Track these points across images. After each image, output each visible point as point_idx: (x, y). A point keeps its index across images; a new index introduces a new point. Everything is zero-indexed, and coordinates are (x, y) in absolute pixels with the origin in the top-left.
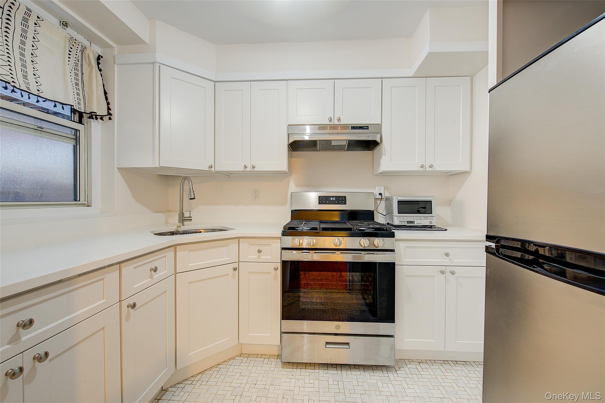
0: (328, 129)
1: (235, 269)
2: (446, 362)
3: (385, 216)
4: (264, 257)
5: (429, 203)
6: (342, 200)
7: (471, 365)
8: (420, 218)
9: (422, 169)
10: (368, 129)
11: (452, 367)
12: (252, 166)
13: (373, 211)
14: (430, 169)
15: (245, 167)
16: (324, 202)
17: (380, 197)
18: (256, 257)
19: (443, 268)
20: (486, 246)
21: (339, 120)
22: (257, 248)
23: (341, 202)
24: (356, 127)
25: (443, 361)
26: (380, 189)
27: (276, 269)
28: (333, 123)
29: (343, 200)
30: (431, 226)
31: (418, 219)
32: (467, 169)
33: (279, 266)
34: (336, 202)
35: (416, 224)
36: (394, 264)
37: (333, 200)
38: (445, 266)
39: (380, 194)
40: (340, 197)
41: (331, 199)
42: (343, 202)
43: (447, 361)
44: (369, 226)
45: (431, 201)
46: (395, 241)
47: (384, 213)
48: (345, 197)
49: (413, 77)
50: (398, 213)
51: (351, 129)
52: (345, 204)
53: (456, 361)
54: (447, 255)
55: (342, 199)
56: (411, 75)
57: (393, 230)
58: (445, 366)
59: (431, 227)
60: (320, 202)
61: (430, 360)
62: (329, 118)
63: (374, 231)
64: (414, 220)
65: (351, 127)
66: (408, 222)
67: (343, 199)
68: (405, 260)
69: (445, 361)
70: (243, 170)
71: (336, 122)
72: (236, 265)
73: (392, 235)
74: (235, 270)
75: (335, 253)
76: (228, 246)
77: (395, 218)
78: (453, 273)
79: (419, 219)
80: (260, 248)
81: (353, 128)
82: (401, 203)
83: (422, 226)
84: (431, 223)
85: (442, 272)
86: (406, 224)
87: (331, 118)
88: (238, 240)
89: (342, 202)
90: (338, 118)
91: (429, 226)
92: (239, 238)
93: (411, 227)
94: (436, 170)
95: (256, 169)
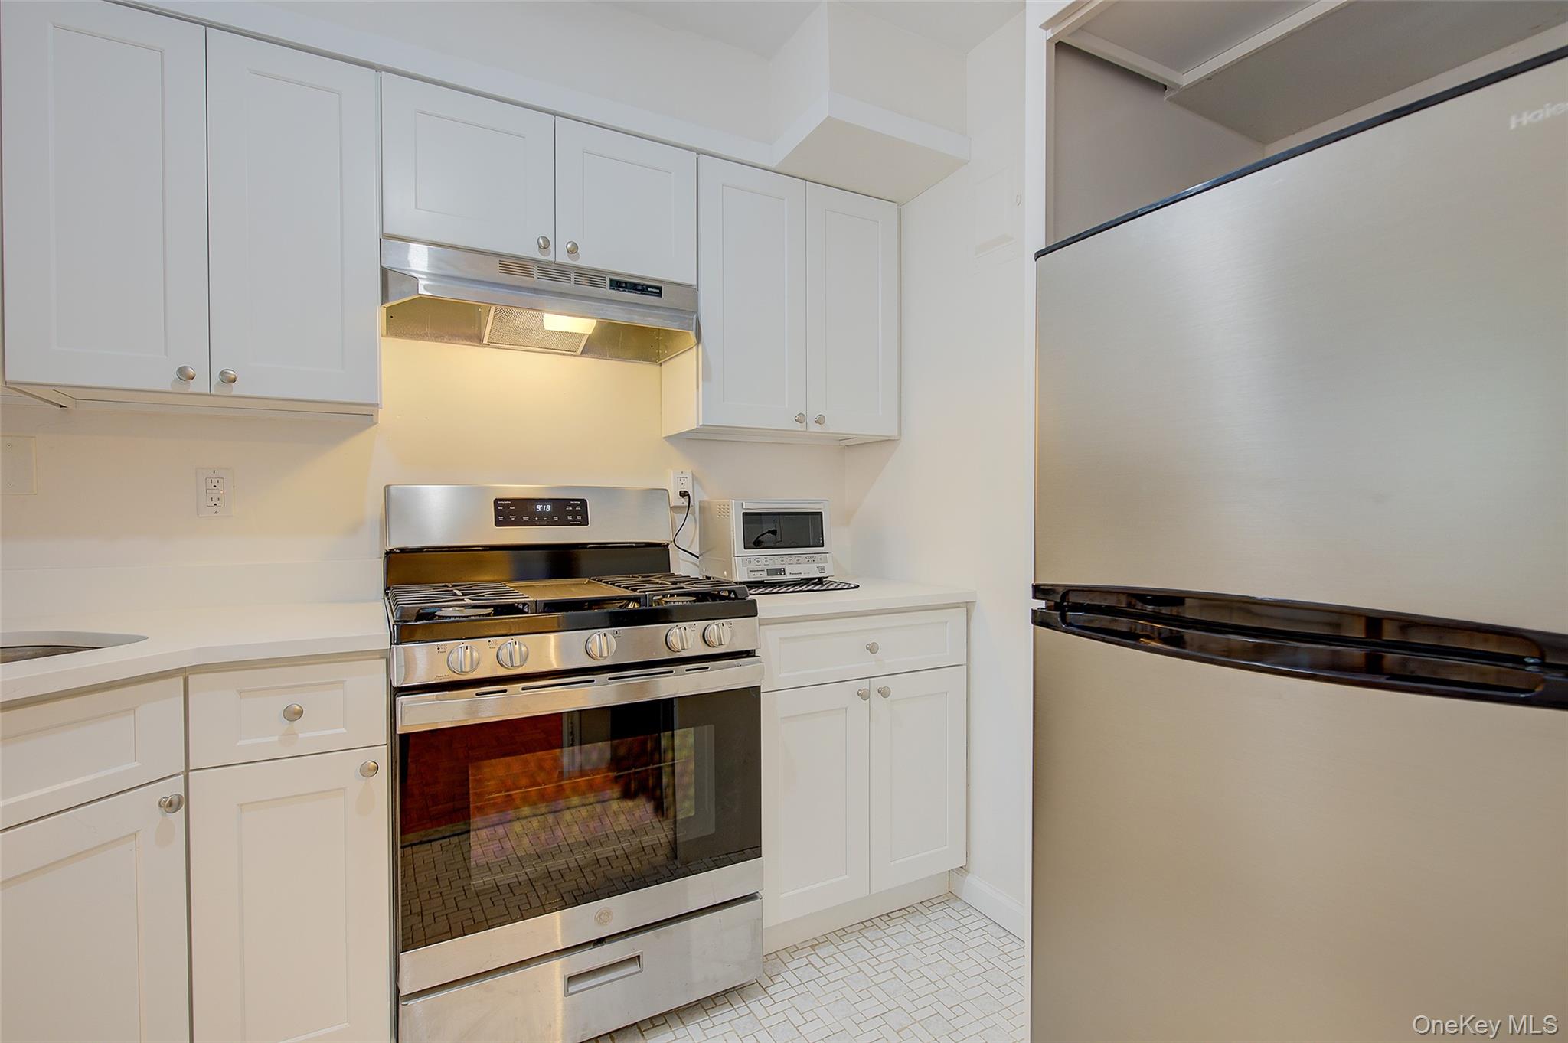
0: (536, 274)
1: (171, 806)
2: (868, 924)
3: (698, 557)
4: (310, 733)
5: (815, 518)
6: (574, 513)
7: (918, 913)
8: (798, 560)
9: (798, 427)
10: (660, 294)
11: (882, 930)
12: (222, 373)
13: (668, 544)
14: (817, 428)
15: (184, 375)
16: (513, 518)
17: (684, 502)
18: (276, 738)
19: (863, 685)
20: (1032, 610)
21: (573, 251)
22: (282, 701)
23: (570, 518)
24: (626, 283)
25: (862, 923)
26: (682, 479)
27: (370, 770)
28: (551, 258)
29: (578, 513)
30: (820, 579)
31: (792, 562)
32: (894, 434)
33: (382, 757)
34: (556, 519)
35: (788, 576)
36: (757, 689)
37: (543, 514)
38: (868, 680)
39: (684, 494)
40: (568, 501)
41: (539, 508)
42: (579, 517)
43: (870, 920)
44: (683, 588)
45: (821, 513)
46: (760, 625)
47: (696, 550)
48: (583, 502)
49: (776, 170)
50: (745, 548)
51: (610, 289)
52: (585, 522)
53: (887, 915)
54: (872, 649)
55: (574, 508)
56: (773, 165)
57: (750, 597)
58: (869, 934)
59: (820, 581)
60: (501, 518)
61: (834, 932)
62: (541, 241)
63: (694, 601)
64: (783, 566)
65: (611, 281)
66: (770, 572)
67: (578, 508)
68: (780, 676)
69: (866, 921)
70: (170, 390)
71: (563, 258)
72: (175, 788)
73: (751, 610)
74: (174, 807)
75: (593, 681)
76: (134, 710)
77: (737, 562)
78: (884, 693)
79: (796, 563)
80: (295, 700)
81: (617, 284)
82: (751, 519)
83: (802, 579)
84: (822, 570)
85: (864, 695)
86: (765, 577)
87: (546, 239)
88: (181, 680)
89: (574, 519)
90: (569, 246)
91: (815, 579)
92: (185, 674)
93: (777, 585)
94: (831, 431)
95: (236, 389)
